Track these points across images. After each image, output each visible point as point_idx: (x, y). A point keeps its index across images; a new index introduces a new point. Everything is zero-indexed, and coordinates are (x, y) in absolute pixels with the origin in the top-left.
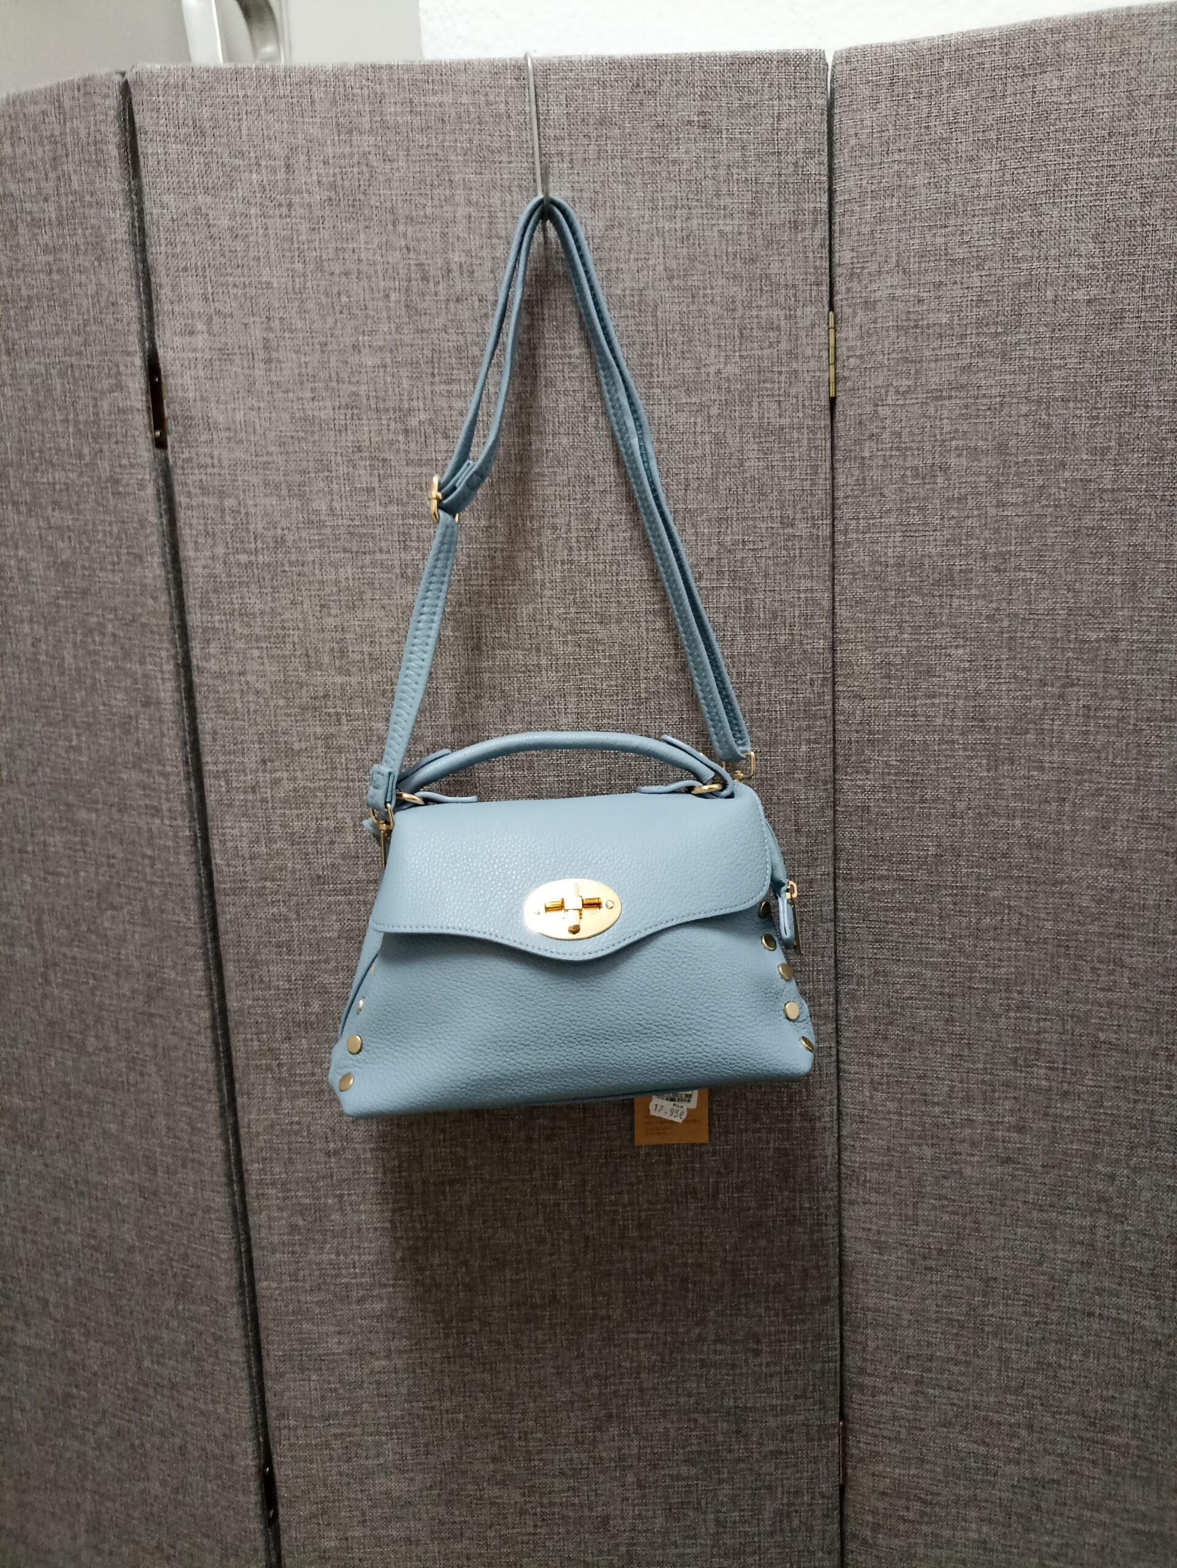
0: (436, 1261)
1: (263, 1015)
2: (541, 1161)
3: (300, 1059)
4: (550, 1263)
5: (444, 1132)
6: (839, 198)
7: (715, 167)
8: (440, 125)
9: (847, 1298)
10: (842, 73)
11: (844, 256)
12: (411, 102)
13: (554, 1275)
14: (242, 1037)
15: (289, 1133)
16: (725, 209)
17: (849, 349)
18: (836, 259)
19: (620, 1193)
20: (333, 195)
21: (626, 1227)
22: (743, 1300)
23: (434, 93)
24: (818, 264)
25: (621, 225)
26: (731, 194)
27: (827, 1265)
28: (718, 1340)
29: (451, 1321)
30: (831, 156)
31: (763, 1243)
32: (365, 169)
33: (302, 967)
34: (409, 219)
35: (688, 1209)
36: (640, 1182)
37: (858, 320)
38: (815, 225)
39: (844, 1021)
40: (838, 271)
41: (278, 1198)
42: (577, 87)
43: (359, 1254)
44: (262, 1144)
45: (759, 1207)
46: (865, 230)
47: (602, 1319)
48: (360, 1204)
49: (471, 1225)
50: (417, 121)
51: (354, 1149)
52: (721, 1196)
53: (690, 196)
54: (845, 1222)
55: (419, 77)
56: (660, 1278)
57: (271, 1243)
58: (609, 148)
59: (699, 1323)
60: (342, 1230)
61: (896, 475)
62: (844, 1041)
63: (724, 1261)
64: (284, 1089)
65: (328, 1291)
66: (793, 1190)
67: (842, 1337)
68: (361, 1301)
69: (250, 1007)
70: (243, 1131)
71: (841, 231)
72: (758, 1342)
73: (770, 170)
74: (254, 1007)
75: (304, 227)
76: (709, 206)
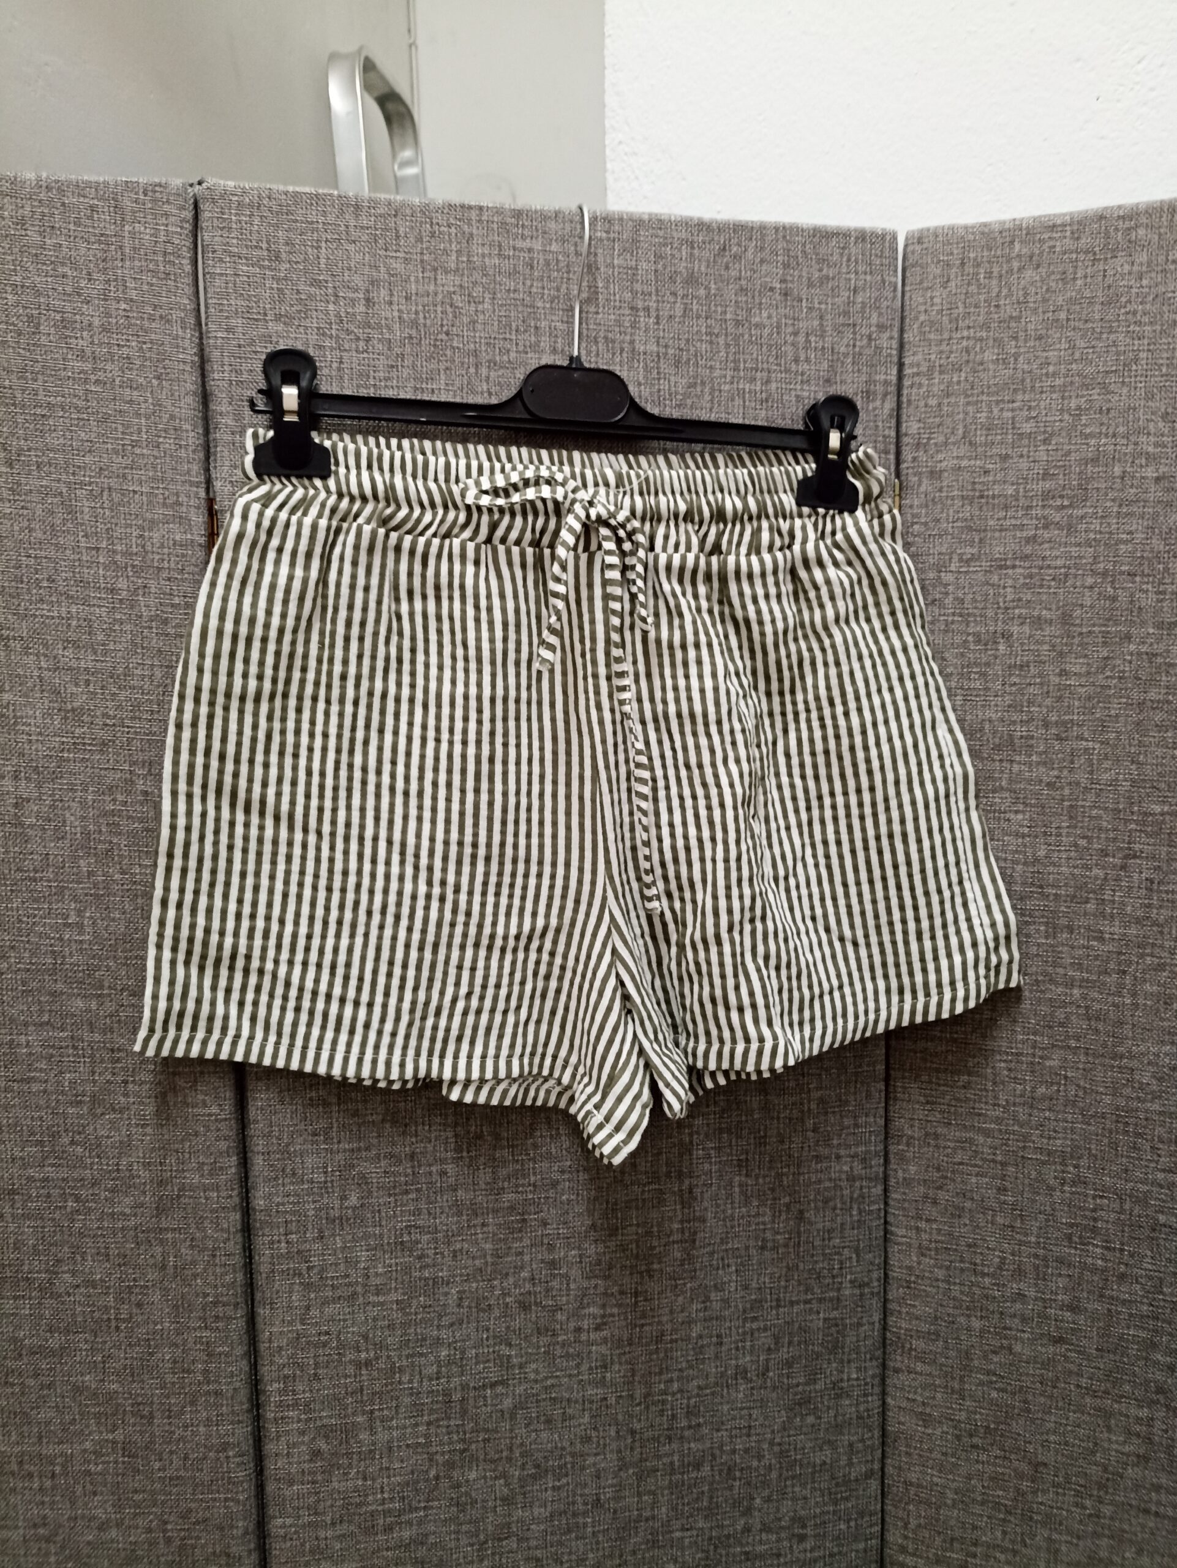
0: (473, 1475)
1: (294, 1213)
2: (590, 1352)
3: (332, 1259)
4: (594, 1464)
5: (488, 1330)
6: (907, 371)
7: (796, 334)
8: (528, 271)
9: (889, 1470)
10: (913, 252)
11: (911, 426)
12: (500, 246)
13: (598, 1477)
14: (267, 1239)
15: (316, 1346)
16: (802, 374)
17: (913, 516)
18: (903, 429)
19: (671, 1380)
20: (414, 333)
21: (674, 1416)
22: (789, 1483)
23: (524, 237)
24: (887, 432)
25: (703, 383)
26: (807, 360)
27: (872, 1437)
28: (766, 1528)
29: (486, 1542)
30: (902, 331)
31: (811, 1419)
32: (449, 309)
33: (341, 1156)
34: (492, 364)
35: (737, 1391)
36: (691, 1367)
37: (923, 489)
38: (885, 395)
39: (892, 1182)
40: (905, 440)
41: (299, 1421)
42: (665, 245)
43: (389, 1477)
44: (285, 1360)
45: (807, 1384)
46: (933, 402)
47: (647, 1520)
48: (392, 1419)
49: (511, 1431)
50: (506, 265)
51: (389, 1357)
52: (771, 1374)
53: (771, 360)
54: (889, 1389)
55: (509, 220)
56: (707, 1468)
57: (289, 1473)
58: (695, 307)
59: (743, 1514)
60: (371, 1451)
61: (958, 639)
62: (891, 1203)
63: (772, 1443)
64: (312, 1296)
65: (350, 1522)
66: (842, 1361)
67: (883, 1511)
68: (389, 1529)
69: (278, 1205)
70: (263, 1347)
71: (909, 401)
72: (804, 1526)
73: (845, 341)
74: (283, 1204)
75: (382, 362)
76: (787, 371)
